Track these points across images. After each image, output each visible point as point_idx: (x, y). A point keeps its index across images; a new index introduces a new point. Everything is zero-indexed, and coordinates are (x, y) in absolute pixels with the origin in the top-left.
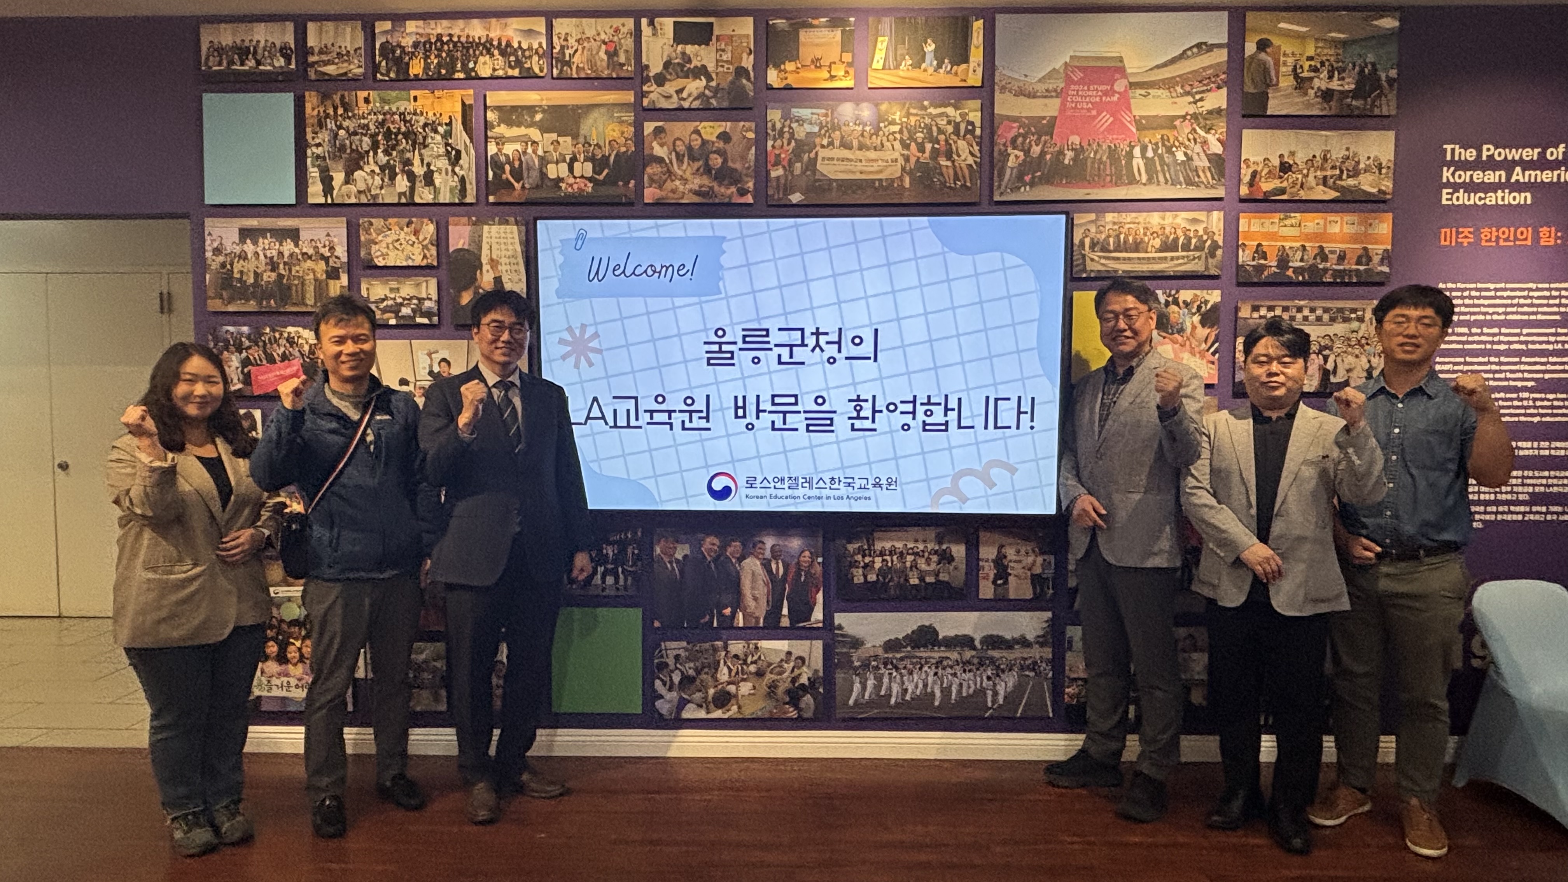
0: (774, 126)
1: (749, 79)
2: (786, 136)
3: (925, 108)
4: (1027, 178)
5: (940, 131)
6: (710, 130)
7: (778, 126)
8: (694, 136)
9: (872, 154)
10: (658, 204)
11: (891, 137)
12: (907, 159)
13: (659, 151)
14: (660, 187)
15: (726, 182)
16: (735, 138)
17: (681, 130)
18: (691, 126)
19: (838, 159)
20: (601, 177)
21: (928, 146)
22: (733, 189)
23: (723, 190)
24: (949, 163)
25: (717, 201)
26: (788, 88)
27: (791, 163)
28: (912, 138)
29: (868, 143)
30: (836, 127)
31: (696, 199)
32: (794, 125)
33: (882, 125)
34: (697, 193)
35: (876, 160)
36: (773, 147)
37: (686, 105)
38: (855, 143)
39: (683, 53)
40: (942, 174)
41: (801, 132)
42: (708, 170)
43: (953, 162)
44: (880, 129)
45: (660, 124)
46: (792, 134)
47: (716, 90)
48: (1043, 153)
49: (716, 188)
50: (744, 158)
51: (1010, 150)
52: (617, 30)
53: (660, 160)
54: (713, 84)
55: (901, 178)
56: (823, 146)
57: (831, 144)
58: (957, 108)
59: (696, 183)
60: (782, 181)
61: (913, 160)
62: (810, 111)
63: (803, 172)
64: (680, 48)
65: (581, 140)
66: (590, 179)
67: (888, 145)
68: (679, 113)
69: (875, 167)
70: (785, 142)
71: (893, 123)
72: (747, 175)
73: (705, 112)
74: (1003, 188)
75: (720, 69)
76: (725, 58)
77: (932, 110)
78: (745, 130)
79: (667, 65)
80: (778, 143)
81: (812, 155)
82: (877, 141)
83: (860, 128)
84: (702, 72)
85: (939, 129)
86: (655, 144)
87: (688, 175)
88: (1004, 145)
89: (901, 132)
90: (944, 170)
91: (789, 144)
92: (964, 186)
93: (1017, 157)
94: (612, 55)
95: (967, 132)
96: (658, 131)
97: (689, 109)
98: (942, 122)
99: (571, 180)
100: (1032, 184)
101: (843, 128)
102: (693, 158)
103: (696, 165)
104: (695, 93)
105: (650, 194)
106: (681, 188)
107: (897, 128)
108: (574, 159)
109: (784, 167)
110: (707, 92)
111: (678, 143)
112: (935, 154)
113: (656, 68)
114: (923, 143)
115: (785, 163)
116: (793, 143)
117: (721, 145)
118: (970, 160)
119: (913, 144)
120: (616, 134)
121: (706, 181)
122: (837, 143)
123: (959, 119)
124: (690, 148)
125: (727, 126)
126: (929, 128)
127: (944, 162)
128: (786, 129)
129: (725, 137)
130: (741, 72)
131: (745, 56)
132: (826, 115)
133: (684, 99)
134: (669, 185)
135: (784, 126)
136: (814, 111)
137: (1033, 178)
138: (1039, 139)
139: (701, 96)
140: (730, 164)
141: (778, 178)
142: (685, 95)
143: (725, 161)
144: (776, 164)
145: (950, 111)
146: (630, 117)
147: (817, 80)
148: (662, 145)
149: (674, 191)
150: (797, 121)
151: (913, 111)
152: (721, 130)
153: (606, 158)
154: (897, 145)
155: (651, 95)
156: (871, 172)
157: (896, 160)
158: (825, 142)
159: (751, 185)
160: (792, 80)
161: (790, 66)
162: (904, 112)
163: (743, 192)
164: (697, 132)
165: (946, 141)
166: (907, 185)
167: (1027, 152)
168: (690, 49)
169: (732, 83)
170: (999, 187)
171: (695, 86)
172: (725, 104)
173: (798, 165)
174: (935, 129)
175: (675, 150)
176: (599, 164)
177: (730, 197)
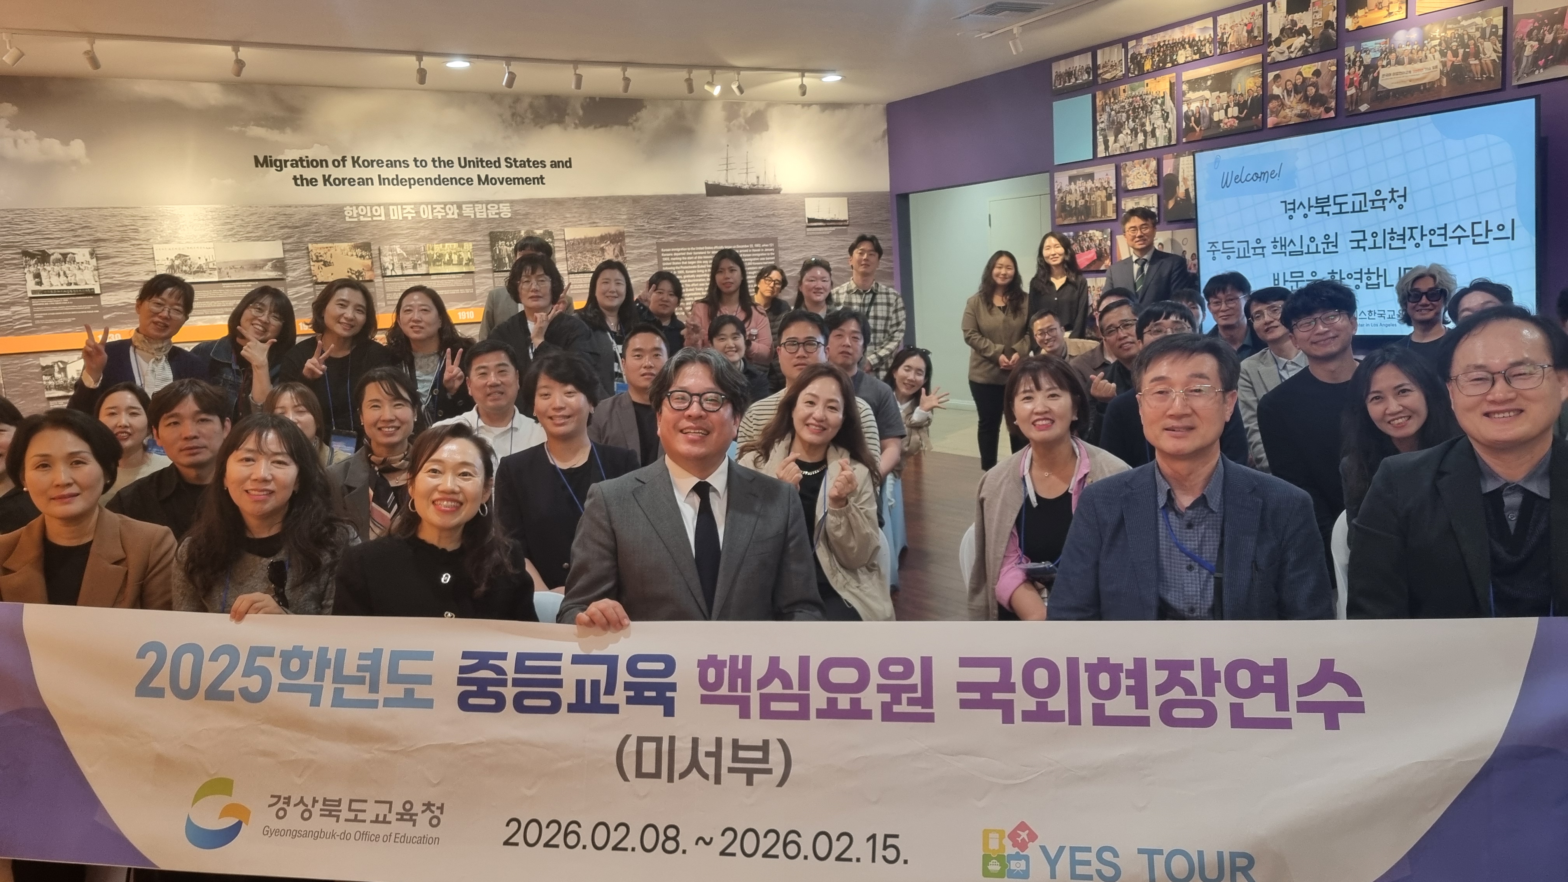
0: (1349, 58)
1: (1333, 29)
2: (1358, 64)
3: (1459, 22)
4: (1541, 63)
5: (1470, 38)
6: (1307, 70)
7: (1352, 57)
8: (1299, 76)
9: (1418, 66)
10: (1276, 127)
11: (1433, 50)
12: (1444, 64)
13: (1276, 90)
14: (1277, 116)
15: (1317, 105)
16: (1323, 73)
17: (1290, 74)
18: (1296, 70)
19: (1394, 74)
20: (1243, 115)
21: (1461, 51)
22: (1322, 109)
23: (1315, 110)
24: (1477, 62)
25: (1312, 119)
26: (1360, 28)
27: (1360, 83)
28: (1448, 47)
29: (1415, 57)
30: (1392, 50)
31: (1299, 120)
32: (1363, 55)
33: (1426, 42)
34: (1299, 116)
35: (1421, 70)
36: (1349, 73)
37: (1293, 56)
38: (1406, 60)
39: (1292, 20)
40: (1471, 71)
41: (1367, 59)
42: (1306, 98)
43: (1480, 60)
44: (1424, 45)
45: (1277, 72)
46: (1362, 62)
47: (1312, 42)
48: (1555, 39)
49: (1311, 110)
50: (1329, 85)
51: (1526, 42)
52: (1253, 15)
53: (1277, 97)
54: (1310, 37)
55: (1440, 80)
56: (1383, 67)
57: (1389, 64)
58: (1483, 16)
59: (1299, 108)
60: (1355, 97)
61: (1449, 64)
62: (1374, 42)
63: (1369, 88)
64: (1290, 17)
65: (1232, 93)
66: (1237, 118)
67: (1430, 56)
68: (1290, 62)
69: (1420, 75)
70: (1357, 68)
71: (1434, 39)
72: (1331, 98)
73: (1306, 56)
74: (1520, 73)
75: (1315, 26)
76: (1318, 17)
77: (1464, 23)
78: (1329, 65)
79: (1282, 31)
80: (1353, 70)
81: (1375, 74)
82: (1422, 54)
83: (1409, 48)
84: (1304, 30)
85: (1469, 36)
86: (1274, 87)
87: (1294, 104)
88: (1521, 39)
89: (1440, 44)
90: (1473, 68)
91: (1359, 69)
92: (1489, 78)
93: (1532, 46)
94: (1250, 32)
95: (1492, 34)
96: (1277, 77)
97: (1295, 58)
98: (1472, 30)
99: (1227, 120)
100: (1545, 67)
101: (1398, 50)
102: (1297, 92)
103: (1300, 96)
104: (1299, 46)
105: (1271, 121)
106: (1290, 113)
107: (1437, 42)
108: (1228, 106)
109: (1356, 87)
110: (1307, 44)
111: (1288, 83)
112: (1466, 56)
113: (1275, 33)
114: (1457, 49)
115: (1357, 84)
116: (1362, 68)
117: (1314, 79)
118: (1494, 56)
119: (1449, 52)
120: (1252, 85)
121: (1304, 106)
122: (1393, 62)
123: (1485, 25)
124: (1295, 85)
125: (1317, 65)
126: (1461, 37)
127: (1473, 61)
128: (1358, 59)
129: (1317, 73)
130: (1328, 24)
131: (1331, 12)
132: (1386, 43)
133: (1292, 52)
134: (1282, 113)
135: (1356, 57)
136: (1377, 41)
137: (1547, 61)
138: (1552, 28)
139: (1303, 47)
140: (1321, 92)
141: (1352, 95)
142: (1292, 49)
143: (1317, 91)
144: (1351, 84)
145: (1478, 20)
146: (1259, 72)
147: (1380, 18)
148: (1278, 87)
149: (1285, 117)
150: (1365, 51)
151: (1449, 26)
152: (1315, 68)
153: (1245, 102)
154: (1437, 55)
155: (1272, 54)
156: (1418, 79)
157: (1436, 67)
158: (1385, 63)
159: (1333, 104)
160: (1363, 23)
161: (1360, 13)
162: (1442, 29)
163: (1328, 110)
164: (1300, 73)
165: (1475, 44)
166: (1444, 84)
167: (1541, 41)
168: (1296, 16)
169: (1322, 34)
170: (1517, 74)
171: (1299, 42)
172: (1318, 50)
173: (1366, 83)
174: (1466, 37)
175: (1286, 88)
176: (1241, 106)
177: (1320, 114)
